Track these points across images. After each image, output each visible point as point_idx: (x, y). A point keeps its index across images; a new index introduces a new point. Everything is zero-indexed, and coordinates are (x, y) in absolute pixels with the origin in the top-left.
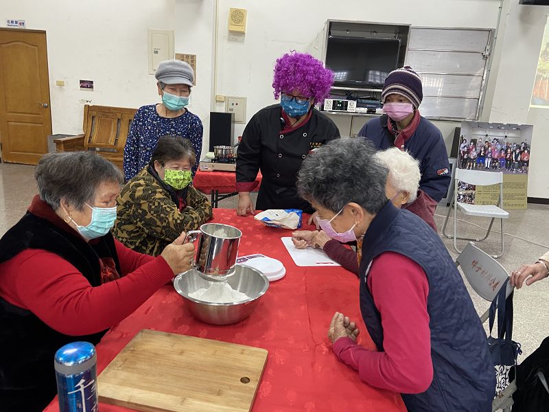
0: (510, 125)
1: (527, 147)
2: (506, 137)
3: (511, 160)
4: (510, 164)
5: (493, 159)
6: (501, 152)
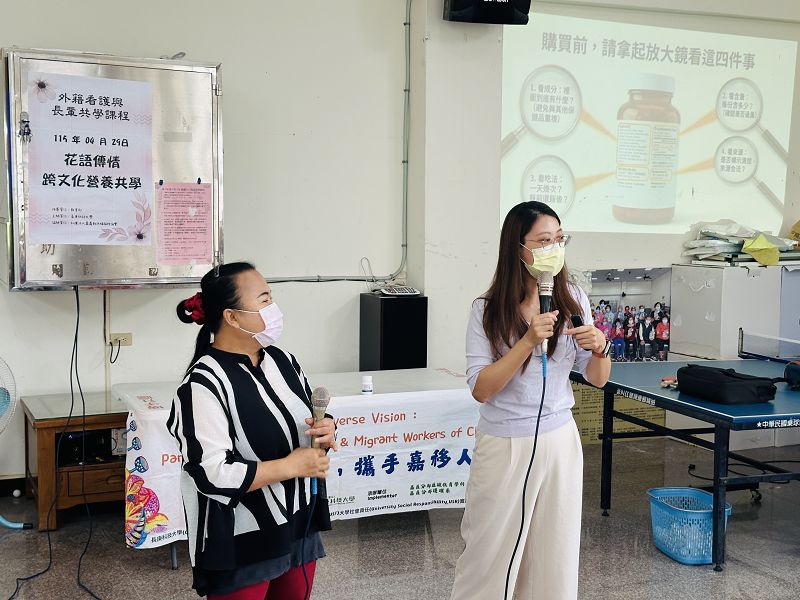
0: (629, 272)
1: (665, 312)
2: (624, 295)
3: (635, 340)
4: (635, 349)
6: (614, 327)
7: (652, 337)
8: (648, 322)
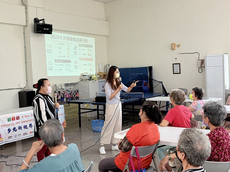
0: (71, 84)
2: (70, 88)
5: (67, 98)
6: (69, 95)
7: (76, 97)
8: (75, 93)
